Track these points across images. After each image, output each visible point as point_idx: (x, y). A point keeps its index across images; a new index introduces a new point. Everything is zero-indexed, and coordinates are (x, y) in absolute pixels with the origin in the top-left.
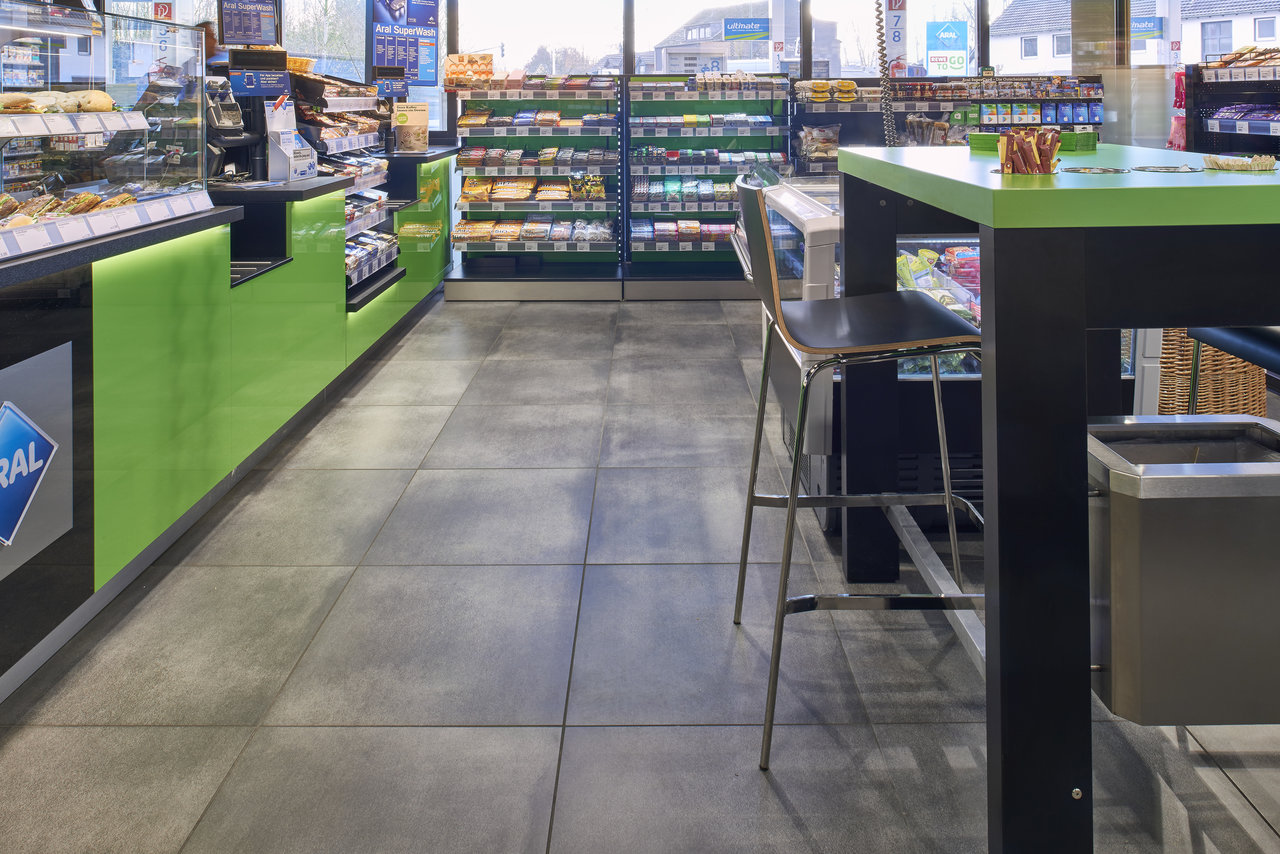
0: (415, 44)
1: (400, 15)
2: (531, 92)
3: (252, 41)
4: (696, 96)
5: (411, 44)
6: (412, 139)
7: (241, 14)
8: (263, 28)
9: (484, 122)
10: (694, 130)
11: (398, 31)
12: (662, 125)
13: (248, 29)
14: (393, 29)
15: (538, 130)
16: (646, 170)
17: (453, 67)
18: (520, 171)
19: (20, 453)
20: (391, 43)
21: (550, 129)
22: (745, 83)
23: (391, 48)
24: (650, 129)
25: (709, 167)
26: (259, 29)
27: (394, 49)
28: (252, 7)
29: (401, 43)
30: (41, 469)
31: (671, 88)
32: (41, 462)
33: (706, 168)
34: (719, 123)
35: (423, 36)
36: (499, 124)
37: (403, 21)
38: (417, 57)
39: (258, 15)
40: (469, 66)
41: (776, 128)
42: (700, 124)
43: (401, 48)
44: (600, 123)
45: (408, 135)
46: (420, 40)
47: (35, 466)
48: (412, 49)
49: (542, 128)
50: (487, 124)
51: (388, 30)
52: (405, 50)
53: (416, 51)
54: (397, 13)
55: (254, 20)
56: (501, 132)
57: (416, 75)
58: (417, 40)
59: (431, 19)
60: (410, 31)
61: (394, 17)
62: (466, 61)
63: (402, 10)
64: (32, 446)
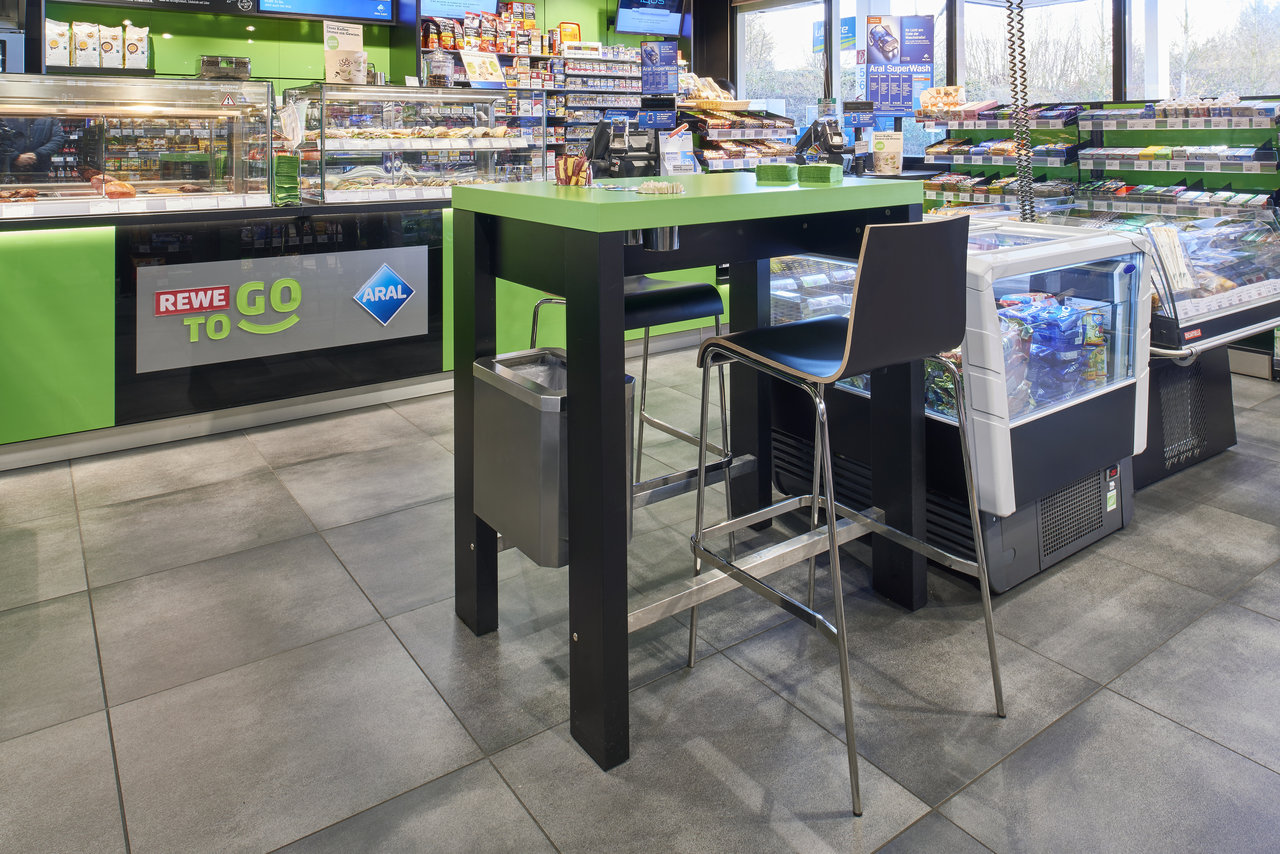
0: (909, 80)
1: (894, 56)
2: (984, 122)
3: (662, 92)
4: (1151, 125)
5: (905, 80)
6: (882, 163)
7: (654, 74)
8: (669, 82)
9: (946, 151)
10: (1150, 164)
11: (891, 69)
12: (1114, 157)
13: (659, 83)
14: (886, 69)
15: (991, 159)
16: (1091, 205)
17: (933, 99)
18: (972, 197)
19: (392, 288)
20: (883, 80)
21: (1001, 158)
22: (1214, 109)
23: (884, 85)
24: (1098, 160)
25: (1163, 205)
26: (666, 83)
27: (888, 86)
28: (662, 69)
29: (893, 80)
30: (405, 299)
31: (1124, 116)
32: (405, 296)
33: (1159, 208)
34: (1180, 155)
35: (917, 73)
36: (958, 153)
37: (897, 61)
38: (911, 91)
39: (666, 74)
40: (945, 99)
41: (1257, 164)
42: (1158, 157)
43: (895, 85)
44: (1048, 153)
45: (878, 159)
46: (914, 76)
47: (401, 296)
48: (906, 85)
49: (994, 158)
50: (949, 153)
51: (882, 69)
52: (899, 86)
53: (910, 86)
54: (890, 55)
55: (664, 77)
56: (959, 160)
57: (911, 107)
58: (910, 77)
59: (926, 56)
60: (904, 69)
61: (888, 59)
62: (942, 94)
63: (896, 51)
64: (400, 287)
